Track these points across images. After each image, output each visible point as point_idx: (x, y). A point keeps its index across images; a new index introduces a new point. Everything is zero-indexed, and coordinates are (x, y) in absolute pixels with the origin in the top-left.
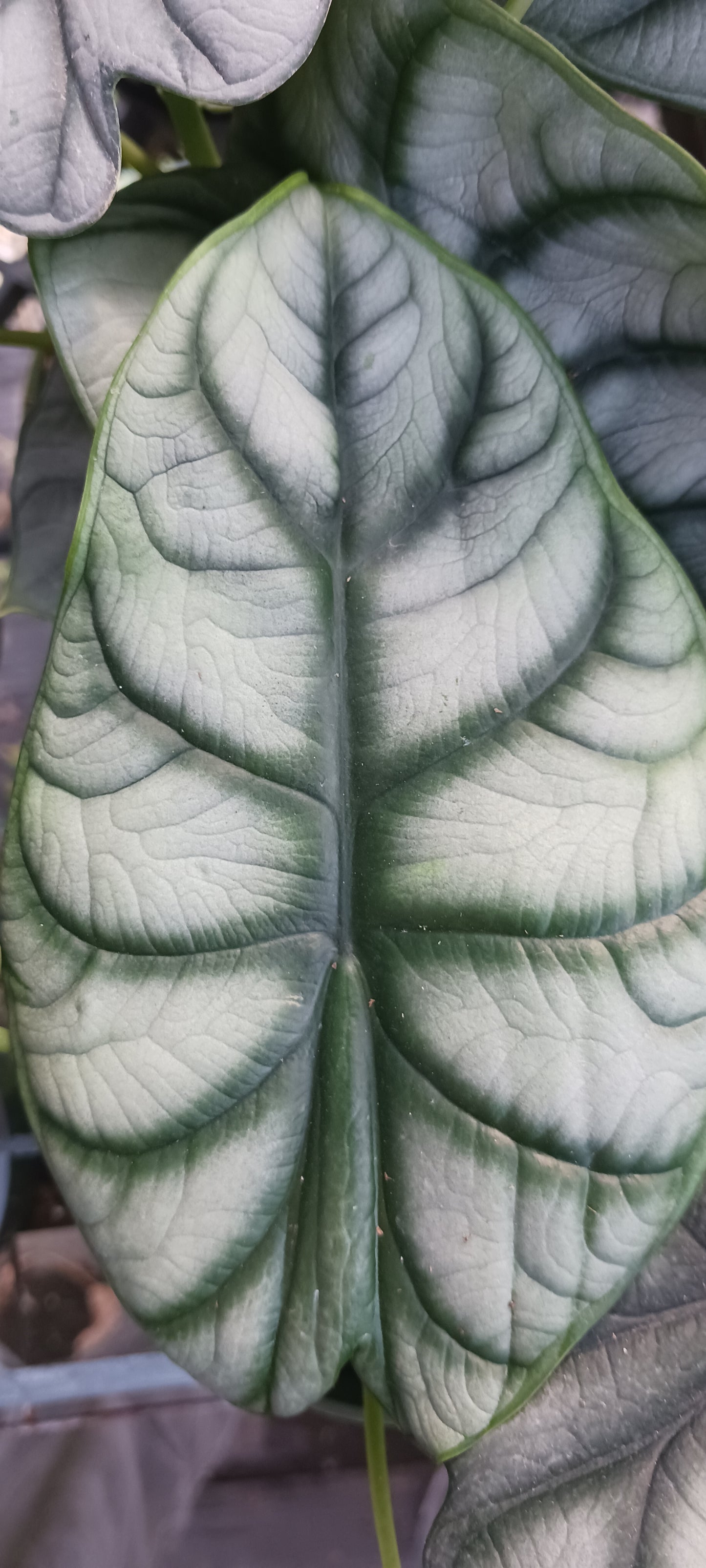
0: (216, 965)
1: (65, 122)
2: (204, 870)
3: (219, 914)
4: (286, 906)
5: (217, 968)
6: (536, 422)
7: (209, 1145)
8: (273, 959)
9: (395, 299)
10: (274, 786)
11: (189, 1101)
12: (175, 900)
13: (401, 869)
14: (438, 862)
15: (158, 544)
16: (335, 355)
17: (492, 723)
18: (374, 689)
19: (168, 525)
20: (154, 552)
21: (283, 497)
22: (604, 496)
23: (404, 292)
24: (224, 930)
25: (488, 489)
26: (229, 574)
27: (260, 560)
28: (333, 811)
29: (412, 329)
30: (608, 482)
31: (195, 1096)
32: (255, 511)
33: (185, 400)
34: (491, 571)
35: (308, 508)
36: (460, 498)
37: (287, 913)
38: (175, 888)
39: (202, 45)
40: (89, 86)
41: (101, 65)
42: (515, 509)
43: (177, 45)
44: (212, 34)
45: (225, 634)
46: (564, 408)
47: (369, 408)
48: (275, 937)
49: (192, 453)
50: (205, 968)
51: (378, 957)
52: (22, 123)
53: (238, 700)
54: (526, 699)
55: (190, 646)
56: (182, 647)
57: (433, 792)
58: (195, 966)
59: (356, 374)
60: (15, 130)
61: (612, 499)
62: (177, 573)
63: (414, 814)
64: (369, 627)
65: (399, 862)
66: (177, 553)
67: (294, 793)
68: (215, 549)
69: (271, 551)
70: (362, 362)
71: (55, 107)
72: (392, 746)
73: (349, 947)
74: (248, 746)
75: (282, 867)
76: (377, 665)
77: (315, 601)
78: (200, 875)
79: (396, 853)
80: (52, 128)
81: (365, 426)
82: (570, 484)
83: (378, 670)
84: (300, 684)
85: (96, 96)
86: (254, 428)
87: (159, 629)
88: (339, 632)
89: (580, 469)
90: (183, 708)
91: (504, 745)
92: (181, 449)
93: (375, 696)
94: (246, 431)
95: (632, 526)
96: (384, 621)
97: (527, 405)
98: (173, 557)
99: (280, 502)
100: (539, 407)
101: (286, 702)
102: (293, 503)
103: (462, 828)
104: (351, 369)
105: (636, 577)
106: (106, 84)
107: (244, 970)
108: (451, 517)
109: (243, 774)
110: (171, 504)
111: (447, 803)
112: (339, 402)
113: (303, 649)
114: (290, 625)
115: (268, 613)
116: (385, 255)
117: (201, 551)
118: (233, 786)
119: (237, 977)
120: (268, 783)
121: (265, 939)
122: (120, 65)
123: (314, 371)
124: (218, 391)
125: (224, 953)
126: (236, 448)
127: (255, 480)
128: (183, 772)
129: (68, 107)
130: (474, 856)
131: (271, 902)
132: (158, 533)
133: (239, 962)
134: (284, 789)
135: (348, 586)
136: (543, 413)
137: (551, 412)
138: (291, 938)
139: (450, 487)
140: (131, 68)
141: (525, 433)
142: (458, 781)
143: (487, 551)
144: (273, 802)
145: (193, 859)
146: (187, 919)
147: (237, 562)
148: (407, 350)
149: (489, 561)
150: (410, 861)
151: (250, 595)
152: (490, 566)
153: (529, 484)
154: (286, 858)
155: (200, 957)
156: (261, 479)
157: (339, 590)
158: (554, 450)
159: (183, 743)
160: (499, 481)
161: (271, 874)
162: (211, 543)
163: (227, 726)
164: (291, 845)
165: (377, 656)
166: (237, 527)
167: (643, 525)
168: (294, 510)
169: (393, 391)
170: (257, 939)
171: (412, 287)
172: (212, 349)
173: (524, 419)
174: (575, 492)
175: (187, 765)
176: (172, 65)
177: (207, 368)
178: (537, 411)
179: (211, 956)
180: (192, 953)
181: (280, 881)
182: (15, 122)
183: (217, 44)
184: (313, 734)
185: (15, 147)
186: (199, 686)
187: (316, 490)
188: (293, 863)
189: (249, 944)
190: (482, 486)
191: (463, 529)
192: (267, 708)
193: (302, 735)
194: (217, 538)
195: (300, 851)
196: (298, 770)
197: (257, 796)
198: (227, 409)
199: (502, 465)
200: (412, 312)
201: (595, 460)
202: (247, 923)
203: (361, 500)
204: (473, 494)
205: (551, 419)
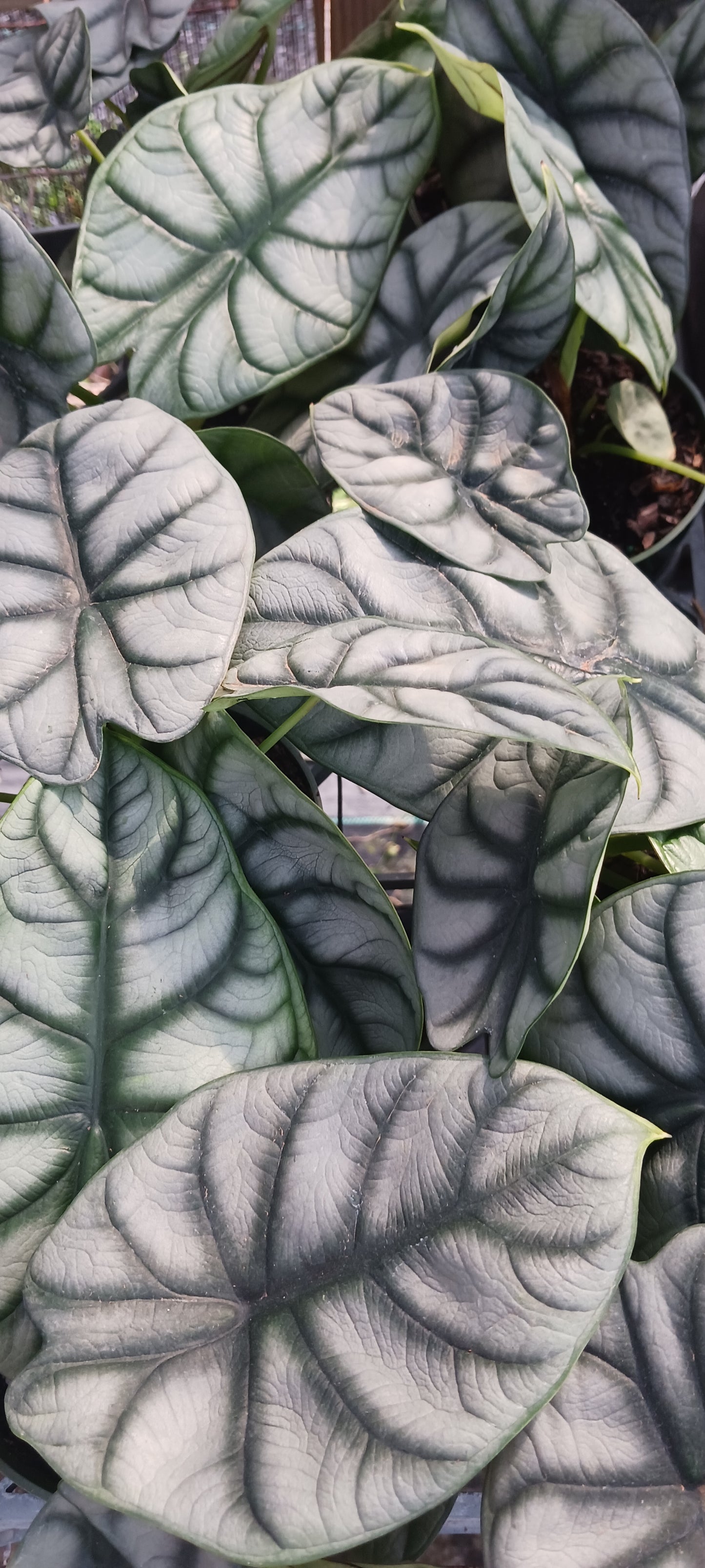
0: (25, 1130)
1: (75, 736)
2: (22, 1079)
3: (28, 1102)
4: (64, 1099)
5: (25, 1132)
6: (206, 850)
7: (17, 1226)
8: (56, 1128)
9: (139, 791)
10: (63, 1034)
11: (7, 1202)
12: (5, 1094)
13: (127, 1079)
14: (147, 1075)
15: (11, 910)
16: (108, 817)
17: (178, 1002)
18: (119, 984)
19: (17, 901)
20: (9, 913)
21: (77, 887)
22: (239, 887)
23: (145, 787)
24: (30, 1111)
25: (182, 883)
26: (47, 924)
27: (63, 918)
28: (92, 1047)
29: (148, 805)
30: (241, 880)
31: (9, 1199)
32: (63, 894)
33: (31, 841)
34: (181, 924)
35: (89, 892)
36: (169, 886)
37: (64, 1103)
38: (5, 1088)
39: (148, 714)
40: (90, 722)
41: (98, 715)
42: (194, 894)
43: (136, 712)
44: (153, 710)
45: (43, 954)
46: (221, 843)
47: (125, 842)
48: (57, 1115)
49: (33, 867)
50: (19, 1131)
51: (112, 1126)
52: (54, 732)
53: (46, 988)
54: (196, 990)
55: (23, 960)
56: (19, 961)
57: (146, 1038)
58: (13, 1130)
59: (118, 827)
60: (50, 736)
61: (242, 888)
62: (19, 924)
63: (136, 1050)
64: (118, 951)
65: (127, 1076)
66: (20, 914)
67: (73, 1038)
68: (40, 912)
69: (69, 914)
70: (121, 821)
71: (71, 728)
72: (126, 1014)
73: (97, 1122)
74: (50, 1012)
75: (64, 1078)
76: (121, 972)
77: (90, 938)
78: (19, 1081)
79: (125, 1071)
80: (69, 737)
81: (122, 851)
82: (222, 882)
83: (121, 974)
84: (79, 981)
85: (93, 728)
86: (64, 855)
87: (7, 952)
88: (103, 953)
89: (227, 873)
90: (17, 992)
91: (184, 1014)
92: (27, 864)
93: (119, 988)
94: (60, 856)
95: (252, 902)
96: (126, 949)
97: (202, 841)
98: (18, 916)
99: (75, 890)
100: (208, 843)
101: (72, 990)
102: (82, 890)
103: (160, 1058)
104: (116, 824)
105: (252, 929)
106: (99, 723)
107: (39, 1133)
108: (164, 896)
109: (46, 1027)
110: (20, 891)
111: (153, 1044)
112: (109, 840)
113: (83, 963)
114: (77, 950)
115: (65, 944)
116: (135, 770)
117: (33, 913)
118: (40, 1034)
119: (35, 1136)
120: (58, 1032)
121: (52, 1117)
122: (108, 716)
123: (96, 826)
124: (47, 837)
125: (29, 1123)
126: (55, 864)
127: (64, 880)
128: (14, 1026)
129: (77, 729)
130: (165, 1072)
131: (56, 1096)
132: (12, 904)
133: (37, 1128)
134: (67, 1036)
135: (108, 931)
136: (210, 845)
137: (214, 845)
138: (66, 1116)
139: (165, 881)
140: (112, 719)
141: (200, 856)
142: (159, 1033)
143: (179, 914)
144: (61, 1043)
145: (16, 1072)
146: (10, 1104)
147: (51, 919)
148: (145, 815)
149: (180, 920)
150: (133, 1075)
151: (57, 935)
152: (180, 921)
153: (201, 882)
154: (66, 1073)
155: (16, 1125)
156: (66, 878)
157: (103, 932)
158: (214, 865)
159: (15, 1010)
160: (188, 879)
161: (57, 1081)
162: (39, 909)
163: (39, 1002)
164: (70, 1066)
165: (122, 967)
166: (53, 902)
167: (258, 902)
168: (82, 893)
169: (137, 834)
170: (48, 1116)
171: (148, 784)
172: (45, 818)
173: (200, 849)
174: (223, 886)
175: (17, 1022)
176: (132, 720)
177: (42, 826)
178: (206, 845)
179: (22, 1125)
180: (12, 1123)
181: (62, 1085)
182: (50, 732)
183: (155, 715)
184: (84, 1007)
185: (49, 743)
186: (26, 981)
187: (95, 883)
188: (69, 1076)
189: (43, 1119)
190: (179, 881)
191: (169, 902)
192: (61, 993)
193: (79, 1008)
194: (42, 907)
195: (74, 1069)
196: (76, 1026)
197: (53, 1039)
198: (51, 846)
199: (189, 871)
200: (148, 797)
201: (235, 869)
202: (43, 1107)
203: (118, 888)
204: (175, 885)
205: (213, 849)
